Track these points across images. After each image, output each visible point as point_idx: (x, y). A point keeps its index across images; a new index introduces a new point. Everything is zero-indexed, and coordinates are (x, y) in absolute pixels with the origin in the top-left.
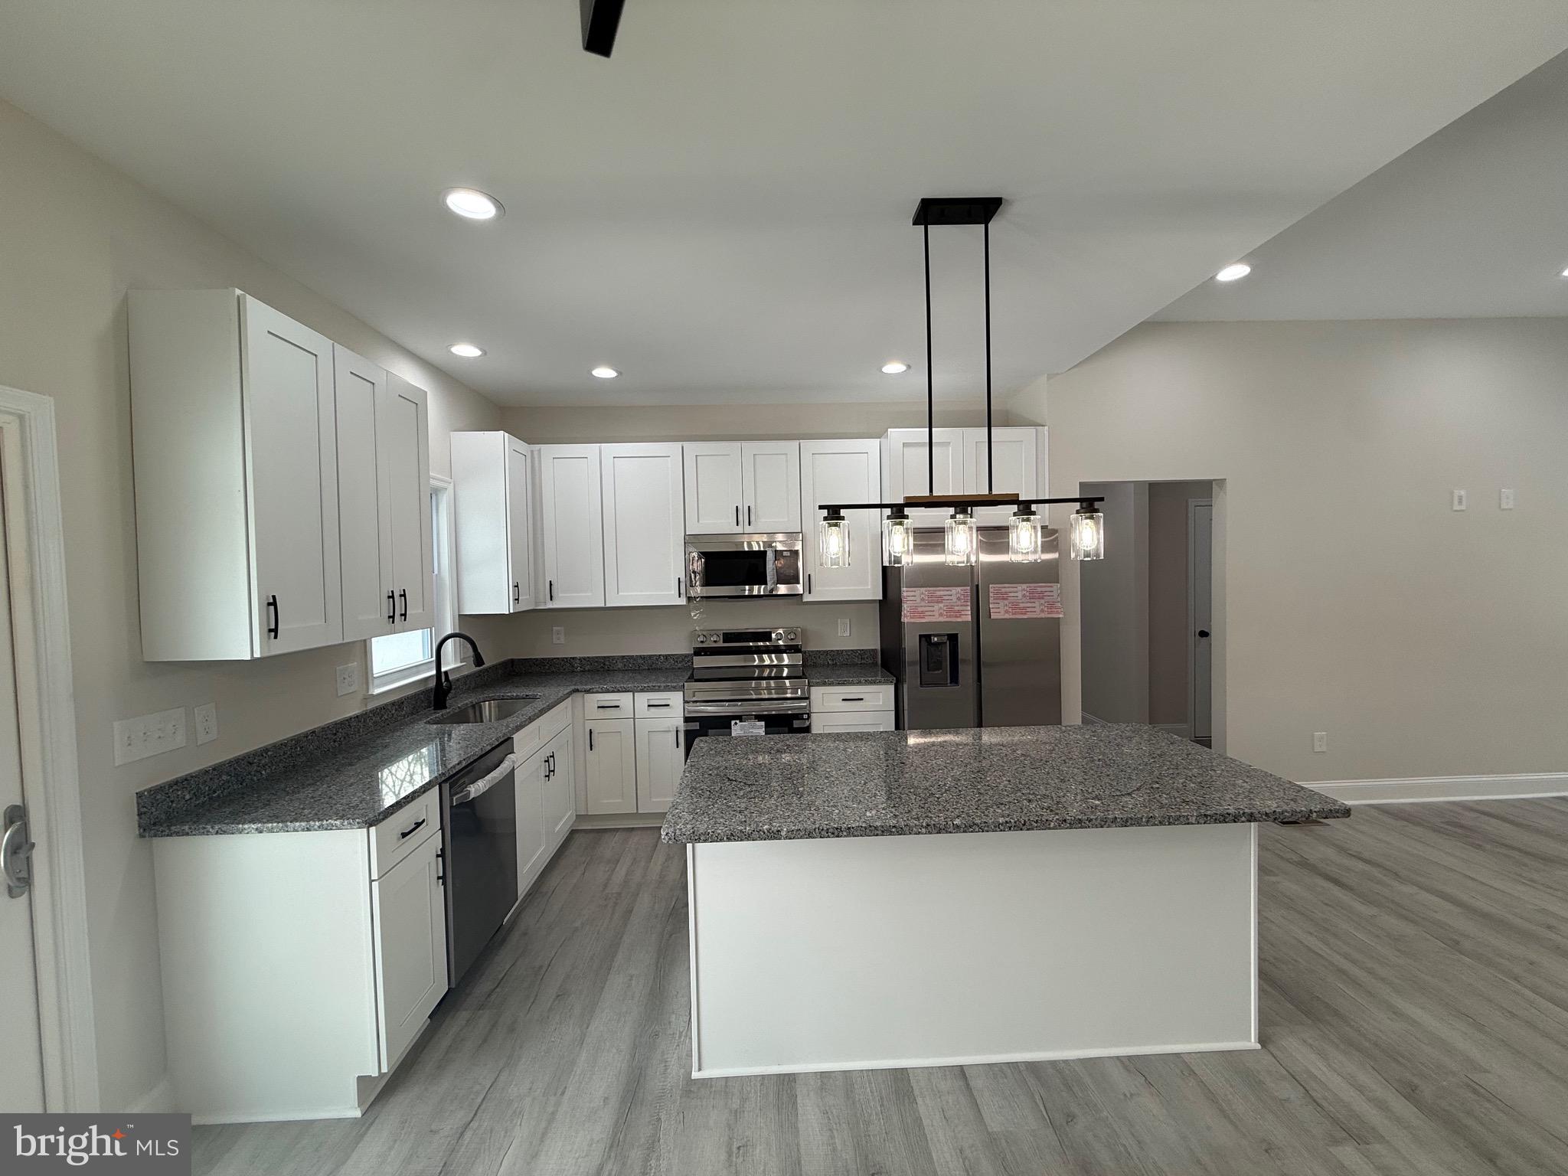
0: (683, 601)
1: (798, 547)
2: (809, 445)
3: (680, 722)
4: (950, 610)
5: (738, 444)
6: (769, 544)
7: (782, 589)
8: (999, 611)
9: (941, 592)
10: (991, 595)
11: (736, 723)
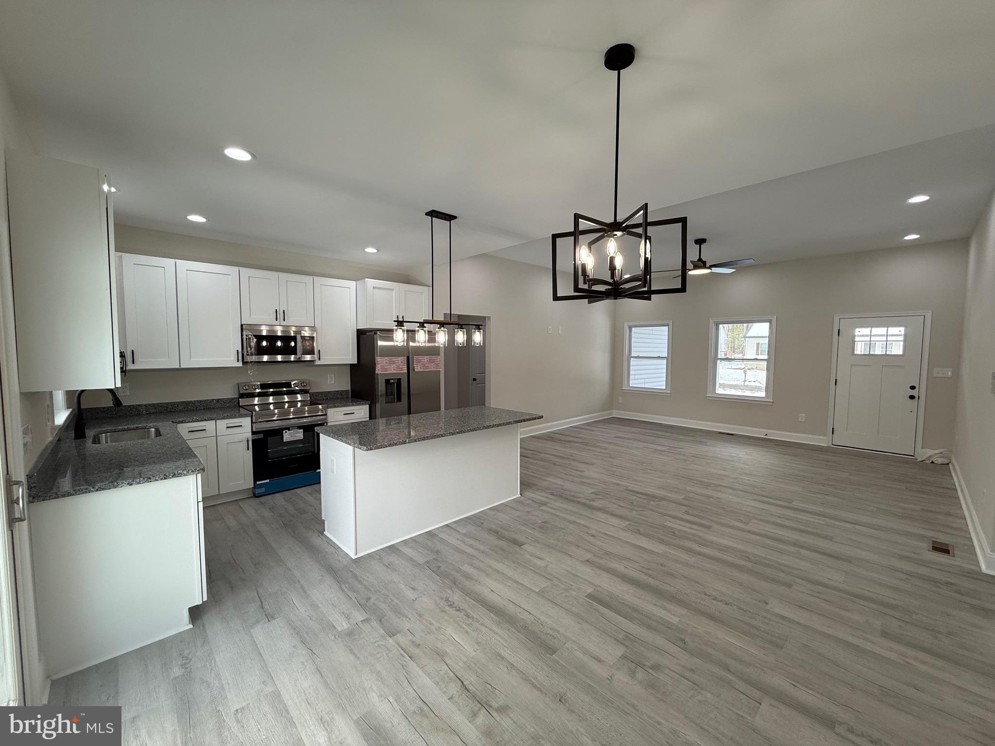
0: (240, 364)
1: (315, 335)
2: (319, 280)
3: (249, 435)
4: (398, 368)
5: (276, 273)
6: (298, 332)
7: (308, 357)
8: (418, 368)
9: (394, 359)
10: (415, 360)
11: (286, 432)
